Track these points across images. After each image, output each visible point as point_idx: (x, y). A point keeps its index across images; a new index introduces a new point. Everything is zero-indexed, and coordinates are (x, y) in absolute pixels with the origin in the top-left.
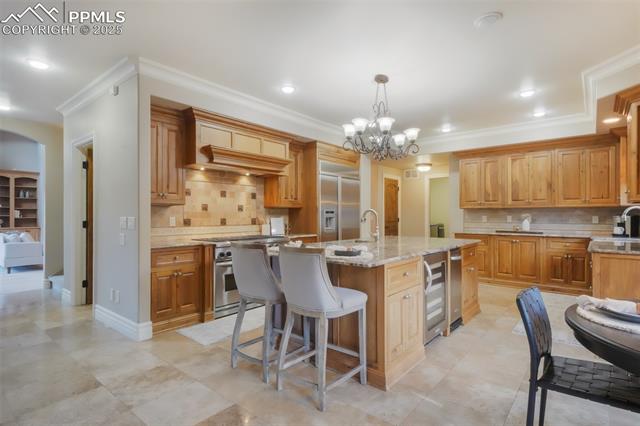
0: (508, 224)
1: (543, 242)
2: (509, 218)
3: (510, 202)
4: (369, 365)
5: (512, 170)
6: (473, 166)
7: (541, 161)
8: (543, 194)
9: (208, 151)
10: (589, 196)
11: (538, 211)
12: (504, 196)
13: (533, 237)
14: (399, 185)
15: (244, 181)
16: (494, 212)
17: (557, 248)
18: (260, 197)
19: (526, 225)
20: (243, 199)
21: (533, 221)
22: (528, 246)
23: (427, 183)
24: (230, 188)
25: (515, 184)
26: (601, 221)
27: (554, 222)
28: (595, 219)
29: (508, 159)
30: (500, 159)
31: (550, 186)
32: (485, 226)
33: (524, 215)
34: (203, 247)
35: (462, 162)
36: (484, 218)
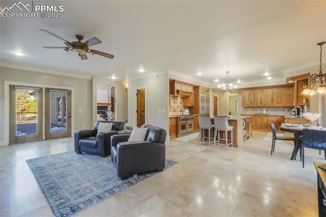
0: (258, 112)
1: (270, 117)
2: (259, 110)
3: (259, 105)
4: (233, 143)
5: (260, 95)
6: (247, 93)
7: (269, 92)
8: (270, 102)
9: (178, 92)
10: (285, 103)
11: (268, 108)
12: (257, 103)
13: (267, 116)
14: (218, 98)
15: (179, 98)
16: (253, 108)
17: (275, 119)
18: (182, 103)
19: (264, 112)
20: (179, 104)
21: (266, 111)
22: (265, 118)
23: (228, 98)
24: (176, 101)
25: (261, 99)
26: (288, 110)
27: (273, 111)
28: (286, 110)
29: (259, 91)
30: (256, 91)
31: (272, 100)
32: (251, 112)
33: (264, 109)
34: (177, 117)
35: (243, 92)
36: (250, 110)
